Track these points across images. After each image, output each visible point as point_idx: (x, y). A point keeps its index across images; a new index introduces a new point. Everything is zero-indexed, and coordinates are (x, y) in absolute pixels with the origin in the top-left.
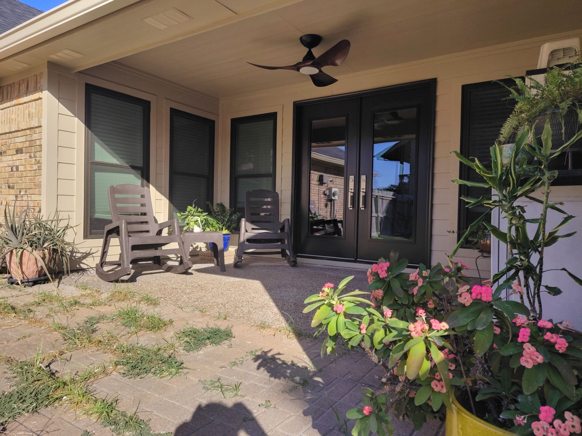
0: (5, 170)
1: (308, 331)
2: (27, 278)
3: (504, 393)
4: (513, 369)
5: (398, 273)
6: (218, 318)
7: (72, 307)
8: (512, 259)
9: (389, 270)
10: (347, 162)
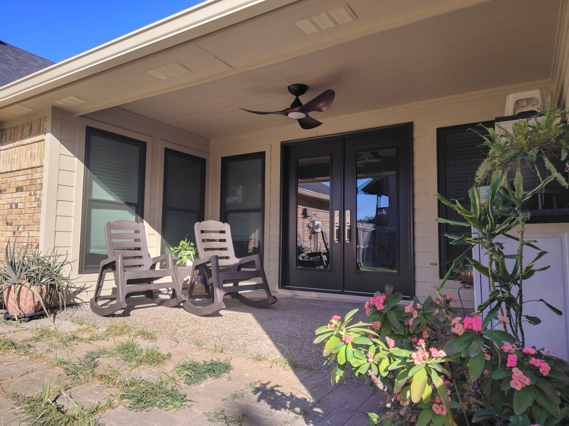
0: (4, 207)
1: (304, 363)
2: (24, 313)
3: (497, 415)
4: (504, 392)
5: (393, 305)
6: (215, 351)
7: (70, 342)
8: (495, 292)
9: (385, 303)
10: (332, 197)
